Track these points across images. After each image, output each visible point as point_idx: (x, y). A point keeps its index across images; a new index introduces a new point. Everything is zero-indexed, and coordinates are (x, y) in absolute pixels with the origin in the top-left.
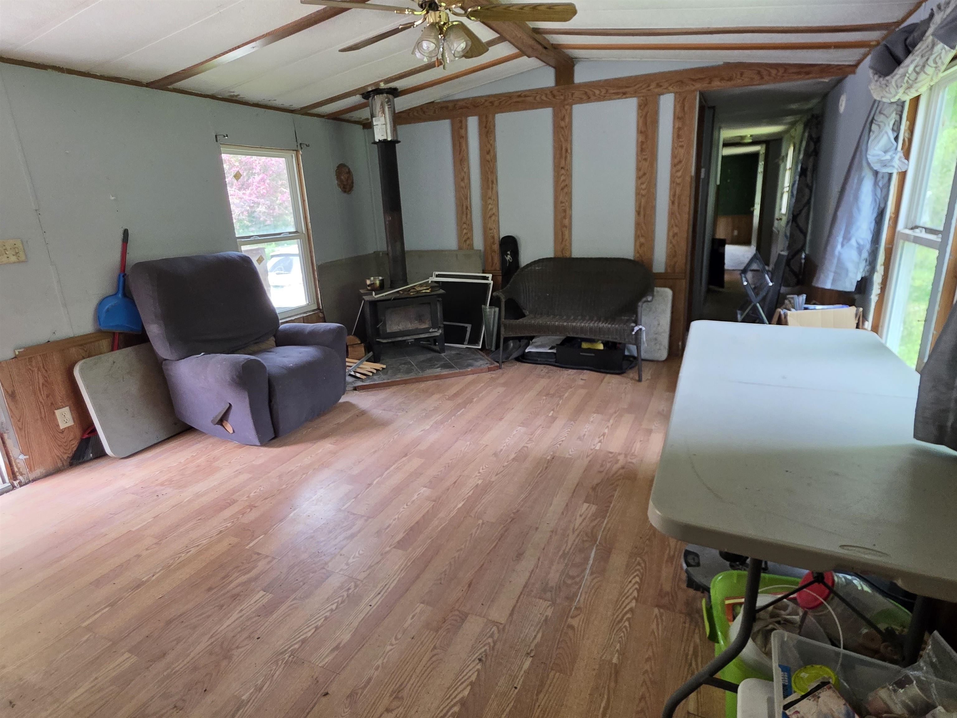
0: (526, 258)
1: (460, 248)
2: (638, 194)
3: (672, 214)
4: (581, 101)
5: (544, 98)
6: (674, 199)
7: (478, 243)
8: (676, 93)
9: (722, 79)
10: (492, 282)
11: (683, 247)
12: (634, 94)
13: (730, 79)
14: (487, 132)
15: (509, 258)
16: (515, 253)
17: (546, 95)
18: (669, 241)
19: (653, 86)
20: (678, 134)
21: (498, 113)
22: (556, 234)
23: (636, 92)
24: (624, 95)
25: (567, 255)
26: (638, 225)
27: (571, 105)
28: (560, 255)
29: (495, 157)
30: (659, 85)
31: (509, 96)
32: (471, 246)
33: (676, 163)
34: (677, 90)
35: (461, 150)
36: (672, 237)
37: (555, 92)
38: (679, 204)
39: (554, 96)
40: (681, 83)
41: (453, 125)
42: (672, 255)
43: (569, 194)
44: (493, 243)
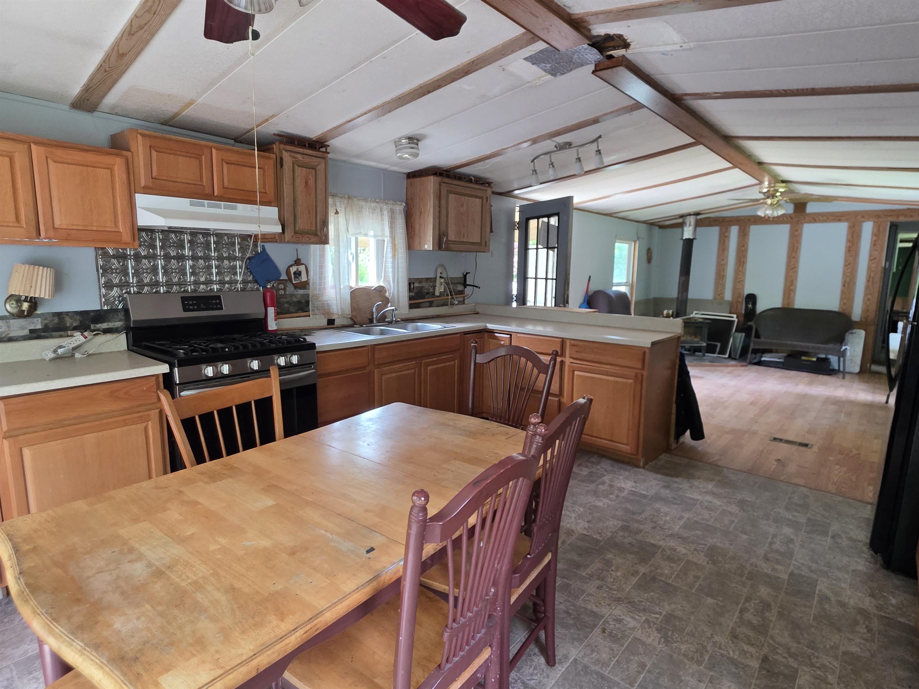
0: (761, 306)
1: (715, 299)
2: (844, 275)
3: (867, 288)
4: (810, 222)
5: (785, 219)
6: (869, 279)
7: (728, 296)
8: (874, 222)
9: (905, 217)
10: (736, 320)
11: (873, 307)
12: (847, 220)
14: (744, 234)
15: (750, 306)
16: (754, 303)
17: (787, 218)
18: (864, 303)
19: (859, 217)
20: (874, 244)
21: (752, 225)
22: (784, 294)
24: (840, 220)
25: (791, 306)
26: (843, 292)
27: (802, 224)
28: (786, 306)
29: (747, 248)
30: (863, 217)
32: (723, 298)
33: (872, 259)
34: (875, 220)
35: (724, 244)
36: (866, 300)
37: (793, 217)
38: (873, 282)
39: (792, 219)
40: (878, 216)
41: (721, 230)
42: (866, 311)
43: (796, 272)
44: (739, 297)
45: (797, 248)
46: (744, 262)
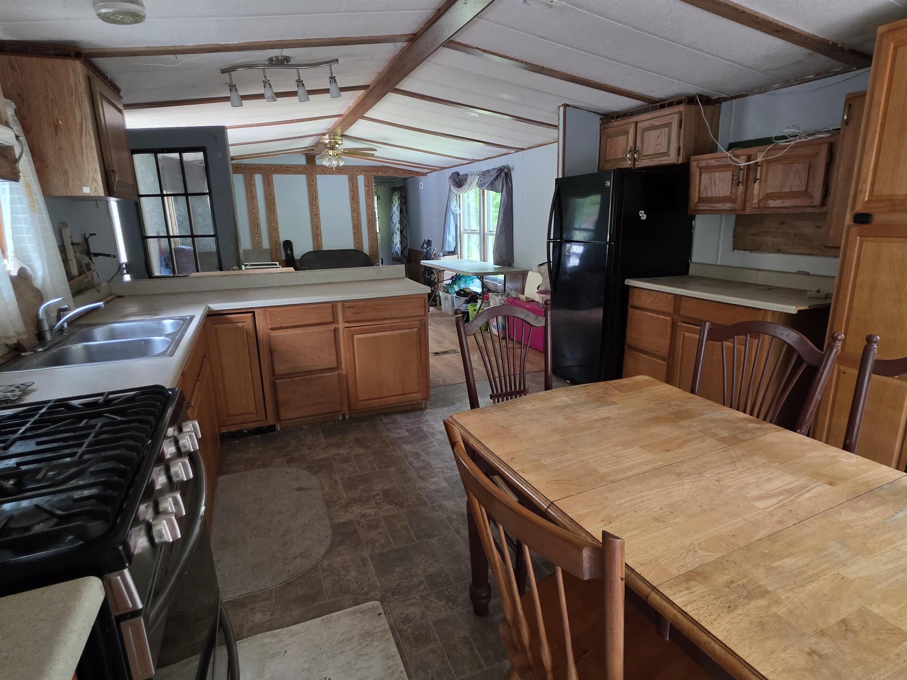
1: (254, 248)
2: (353, 219)
4: (321, 174)
5: (301, 169)
6: (370, 222)
7: (266, 244)
8: (364, 176)
9: (382, 172)
12: (346, 173)
13: (385, 172)
14: (269, 184)
15: (288, 251)
16: (292, 249)
17: (302, 168)
19: (354, 171)
20: (367, 193)
21: (274, 174)
22: (313, 239)
23: (347, 173)
24: (341, 173)
25: (321, 249)
26: (355, 234)
27: (315, 174)
29: (274, 196)
30: (357, 171)
31: (281, 166)
32: (261, 247)
33: (369, 205)
34: (364, 174)
35: (252, 192)
36: (370, 239)
37: (307, 168)
39: (306, 170)
40: (366, 171)
41: (246, 177)
43: (319, 218)
44: (277, 244)
45: (316, 197)
46: (274, 211)
